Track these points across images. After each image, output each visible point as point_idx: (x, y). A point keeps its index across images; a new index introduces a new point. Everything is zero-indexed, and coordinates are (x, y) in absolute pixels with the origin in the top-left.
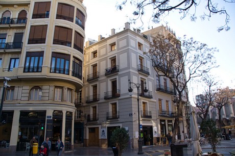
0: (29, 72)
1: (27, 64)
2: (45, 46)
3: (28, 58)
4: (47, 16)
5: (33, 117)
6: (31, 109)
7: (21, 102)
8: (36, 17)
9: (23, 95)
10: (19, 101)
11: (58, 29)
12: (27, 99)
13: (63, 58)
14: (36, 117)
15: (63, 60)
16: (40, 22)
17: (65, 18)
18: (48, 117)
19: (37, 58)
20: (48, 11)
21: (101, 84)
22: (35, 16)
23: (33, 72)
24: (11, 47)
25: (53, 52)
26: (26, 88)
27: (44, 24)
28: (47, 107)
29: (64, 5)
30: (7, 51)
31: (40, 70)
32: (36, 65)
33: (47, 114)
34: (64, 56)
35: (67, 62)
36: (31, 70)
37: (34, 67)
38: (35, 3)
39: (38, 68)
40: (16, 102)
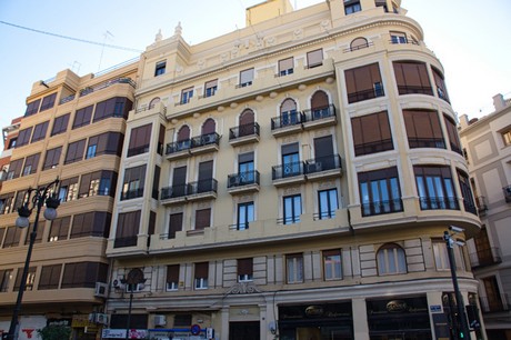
0: (373, 214)
1: (366, 198)
2: (396, 155)
3: (365, 186)
4: (380, 92)
5: (396, 310)
6: (390, 293)
7: (364, 281)
8: (355, 98)
9: (364, 265)
10: (358, 279)
11: (409, 114)
12: (374, 272)
13: (437, 176)
14: (406, 311)
15: (438, 180)
16: (367, 107)
17: (415, 91)
18: (433, 308)
19: (383, 183)
20: (379, 83)
21: (496, 223)
22: (353, 98)
23: (383, 212)
24: (318, 168)
25: (414, 166)
26: (368, 249)
27: (377, 109)
28: (427, 287)
29: (404, 65)
30: (310, 177)
31: (397, 207)
32: (386, 198)
33: (431, 303)
34: (437, 171)
35: (447, 182)
36: (377, 210)
37: (381, 202)
38: (345, 71)
39: (391, 203)
40: (353, 282)
